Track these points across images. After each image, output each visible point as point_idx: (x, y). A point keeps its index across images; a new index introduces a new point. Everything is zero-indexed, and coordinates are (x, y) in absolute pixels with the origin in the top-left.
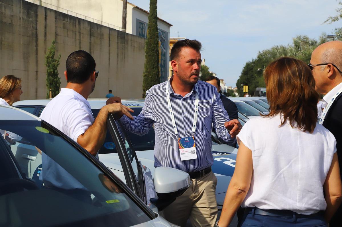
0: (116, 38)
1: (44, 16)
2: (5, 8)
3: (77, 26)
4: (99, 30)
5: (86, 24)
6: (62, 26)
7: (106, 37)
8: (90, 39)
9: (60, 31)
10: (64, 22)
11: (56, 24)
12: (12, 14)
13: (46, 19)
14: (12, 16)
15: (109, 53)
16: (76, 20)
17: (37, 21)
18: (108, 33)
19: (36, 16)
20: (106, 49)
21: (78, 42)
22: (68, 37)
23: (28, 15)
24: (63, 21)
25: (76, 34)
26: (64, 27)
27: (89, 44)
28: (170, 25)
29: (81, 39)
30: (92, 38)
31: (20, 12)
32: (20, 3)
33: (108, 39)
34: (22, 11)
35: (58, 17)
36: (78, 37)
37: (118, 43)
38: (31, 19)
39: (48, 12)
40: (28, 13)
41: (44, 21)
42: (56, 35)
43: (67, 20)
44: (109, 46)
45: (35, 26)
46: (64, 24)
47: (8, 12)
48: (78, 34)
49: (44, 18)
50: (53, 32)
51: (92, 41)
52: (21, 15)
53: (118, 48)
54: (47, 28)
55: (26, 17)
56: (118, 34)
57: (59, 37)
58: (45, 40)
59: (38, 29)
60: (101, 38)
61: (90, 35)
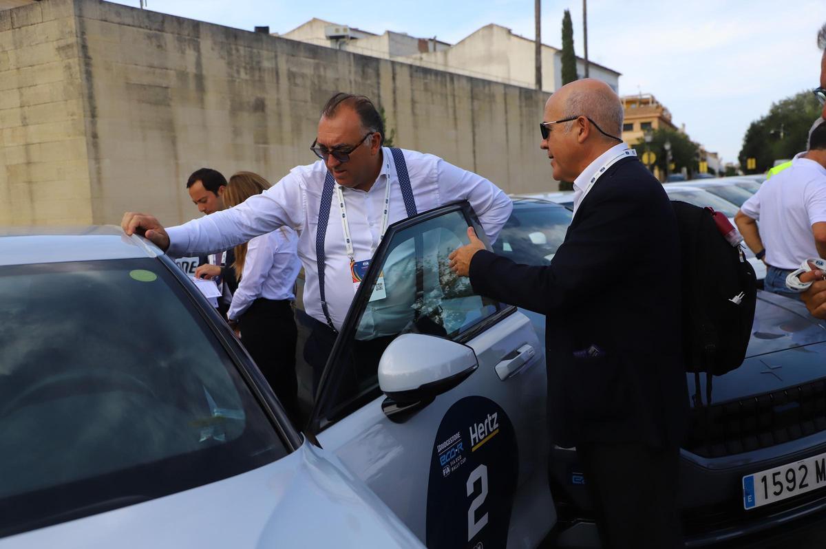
0: (517, 98)
1: (392, 75)
2: (325, 68)
3: (448, 85)
4: (487, 89)
5: (464, 82)
6: (422, 88)
7: (499, 99)
8: (472, 105)
9: (420, 96)
10: (426, 81)
11: (412, 85)
12: (337, 77)
13: (394, 78)
14: (338, 79)
15: (507, 124)
16: (445, 77)
17: (379, 83)
18: (503, 92)
19: (378, 75)
20: (500, 119)
21: (451, 111)
22: (433, 103)
23: (364, 75)
24: (424, 79)
25: (447, 98)
26: (426, 89)
27: (470, 113)
28: (617, 74)
29: (457, 105)
30: (476, 103)
31: (350, 72)
32: (350, 58)
33: (503, 101)
34: (353, 69)
35: (415, 74)
36: (450, 103)
37: (520, 107)
38: (369, 82)
39: (398, 68)
40: (363, 72)
41: (391, 82)
42: (413, 102)
43: (431, 78)
44: (506, 112)
45: (376, 91)
46: (425, 84)
47: (330, 74)
48: (450, 98)
49: (391, 78)
50: (408, 98)
51: (476, 108)
52: (352, 77)
53: (521, 115)
54: (397, 92)
55: (359, 79)
56: (520, 92)
57: (418, 106)
58: (395, 112)
59: (381, 94)
60: (490, 101)
61: (472, 98)
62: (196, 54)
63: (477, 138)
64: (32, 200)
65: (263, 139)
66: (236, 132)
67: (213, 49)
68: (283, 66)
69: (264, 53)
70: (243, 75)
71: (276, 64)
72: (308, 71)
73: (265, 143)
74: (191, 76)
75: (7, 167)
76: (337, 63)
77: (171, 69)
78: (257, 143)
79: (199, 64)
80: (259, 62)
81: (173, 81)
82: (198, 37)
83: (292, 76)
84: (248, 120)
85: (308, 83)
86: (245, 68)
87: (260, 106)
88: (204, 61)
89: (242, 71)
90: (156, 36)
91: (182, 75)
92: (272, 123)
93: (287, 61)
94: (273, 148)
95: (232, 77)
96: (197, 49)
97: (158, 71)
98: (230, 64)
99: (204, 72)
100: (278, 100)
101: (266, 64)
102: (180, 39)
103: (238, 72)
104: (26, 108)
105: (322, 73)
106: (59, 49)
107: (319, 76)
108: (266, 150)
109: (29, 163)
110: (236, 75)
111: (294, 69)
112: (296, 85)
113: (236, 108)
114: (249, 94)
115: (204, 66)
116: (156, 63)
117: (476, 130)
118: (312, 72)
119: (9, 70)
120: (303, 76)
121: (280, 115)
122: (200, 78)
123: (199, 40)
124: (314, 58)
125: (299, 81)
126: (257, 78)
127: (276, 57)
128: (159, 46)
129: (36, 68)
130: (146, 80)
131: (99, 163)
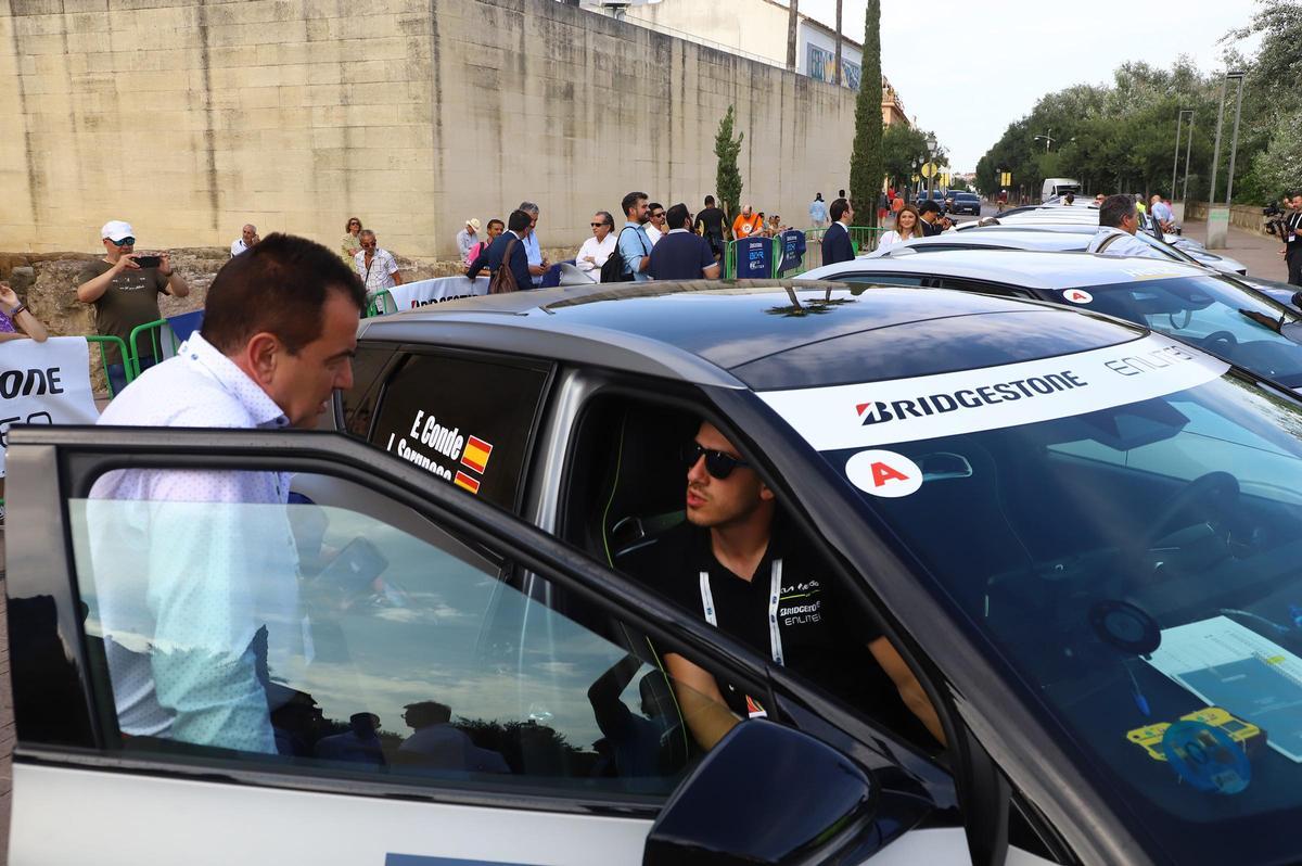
0: (793, 89)
1: (682, 57)
2: (625, 49)
3: (732, 69)
4: (765, 75)
5: (745, 65)
6: (708, 73)
7: (777, 87)
8: (752, 95)
9: (705, 83)
10: (712, 64)
11: (699, 70)
12: (635, 58)
13: (683, 61)
14: (635, 62)
15: (782, 120)
16: (729, 60)
17: (670, 67)
18: (780, 80)
19: (670, 57)
20: (776, 114)
22: (716, 92)
23: (658, 57)
24: (709, 62)
25: (729, 87)
26: (711, 76)
27: (749, 105)
29: (738, 95)
30: (755, 93)
31: (646, 54)
32: (646, 36)
33: (780, 92)
34: (649, 50)
35: (702, 56)
36: (732, 91)
37: (796, 98)
38: (662, 65)
39: (687, 47)
40: (658, 53)
41: (681, 65)
42: (699, 90)
43: (717, 61)
44: (782, 106)
45: (667, 77)
46: (711, 68)
47: (629, 56)
48: (732, 85)
49: (681, 61)
50: (695, 86)
51: (755, 99)
52: (648, 59)
53: (794, 109)
54: (686, 78)
55: (654, 63)
56: (796, 81)
57: (703, 95)
58: (683, 102)
59: (672, 81)
60: (768, 91)
61: (752, 87)
62: (520, 31)
63: (754, 136)
64: (348, 190)
65: (570, 131)
66: (549, 123)
67: (534, 25)
68: (591, 46)
69: (576, 30)
70: (558, 57)
71: (585, 43)
72: (611, 52)
73: (572, 136)
74: (515, 56)
75: (314, 151)
76: (635, 42)
77: (500, 48)
78: (565, 135)
79: (522, 43)
80: (571, 41)
81: (501, 63)
82: (523, 12)
83: (597, 56)
84: (559, 106)
85: (611, 67)
86: (559, 47)
87: (569, 93)
88: (527, 38)
89: (557, 50)
90: (491, 11)
91: (509, 54)
92: (578, 113)
93: (594, 39)
94: (578, 140)
95: (549, 57)
96: (522, 25)
97: (490, 50)
98: (547, 42)
99: (526, 52)
100: (585, 84)
101: (577, 43)
102: (509, 14)
103: (553, 51)
104: (349, 86)
105: (623, 54)
106: (403, 23)
107: (620, 58)
108: (572, 142)
109: (347, 149)
110: (551, 56)
111: (599, 49)
112: (600, 68)
113: (549, 97)
114: (561, 78)
115: (527, 45)
116: (489, 42)
117: (754, 126)
118: (614, 53)
119: (328, 40)
120: (607, 57)
121: (585, 103)
122: (522, 58)
123: (523, 15)
124: (616, 36)
125: (603, 63)
126: (568, 60)
127: (585, 33)
128: (492, 22)
129: (367, 41)
130: (481, 60)
131: (441, 153)
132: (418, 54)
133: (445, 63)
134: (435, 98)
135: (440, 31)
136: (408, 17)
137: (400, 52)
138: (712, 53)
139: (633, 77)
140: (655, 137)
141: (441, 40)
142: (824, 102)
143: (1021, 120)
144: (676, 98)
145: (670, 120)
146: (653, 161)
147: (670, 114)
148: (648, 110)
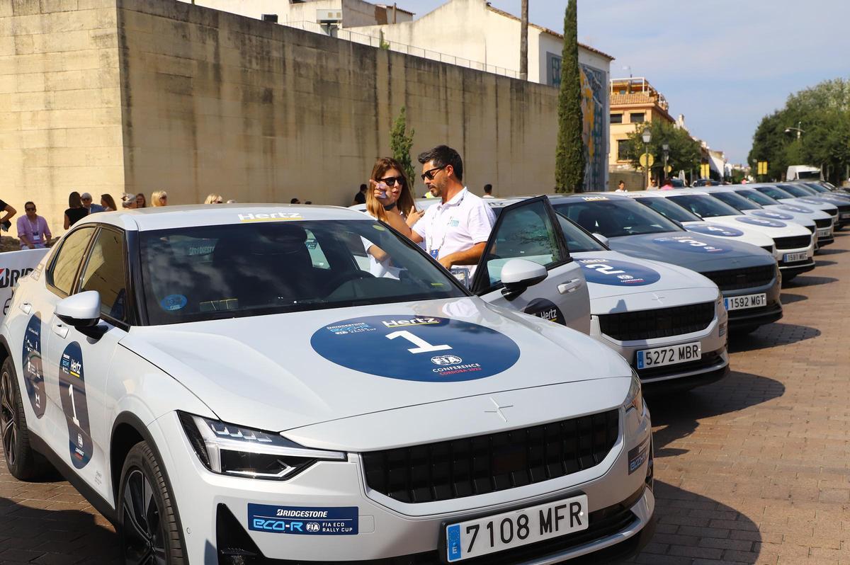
0: (509, 91)
1: (387, 65)
2: (327, 59)
3: (441, 75)
4: (478, 80)
5: (456, 73)
6: (416, 80)
7: (490, 92)
8: (464, 98)
9: (413, 88)
10: (419, 71)
11: (406, 76)
12: (337, 67)
13: (390, 69)
14: (338, 70)
15: (497, 119)
16: (438, 67)
17: (375, 74)
18: (494, 84)
19: (375, 66)
20: (491, 112)
21: (443, 103)
22: (426, 96)
23: (362, 65)
24: (418, 69)
25: (439, 90)
26: (420, 81)
27: (461, 106)
28: (610, 59)
29: (449, 98)
30: (467, 95)
31: (349, 62)
32: (349, 47)
33: (495, 95)
34: (352, 59)
35: (409, 64)
36: (442, 96)
37: (511, 99)
38: (366, 72)
39: (394, 58)
40: (362, 62)
41: (387, 72)
42: (407, 94)
43: (425, 68)
44: (497, 106)
45: (372, 82)
46: (419, 75)
47: (331, 65)
48: (442, 90)
49: (387, 69)
50: (402, 90)
51: (467, 101)
52: (351, 67)
53: (512, 109)
54: (392, 84)
55: (358, 70)
56: (511, 84)
57: (410, 97)
58: (389, 105)
59: (378, 86)
60: (481, 94)
61: (464, 90)
62: (215, 44)
63: (467, 133)
64: (52, 185)
65: (270, 131)
66: (247, 123)
67: (229, 39)
68: (290, 57)
69: (274, 42)
70: (254, 66)
71: (284, 54)
72: (312, 61)
73: (272, 135)
74: (210, 66)
75: (23, 151)
76: (338, 52)
77: (193, 59)
78: (265, 134)
79: (217, 55)
80: (268, 52)
81: (194, 71)
82: (217, 27)
83: (297, 66)
84: (258, 110)
85: (311, 74)
86: (257, 58)
87: (268, 97)
88: (222, 50)
89: (254, 61)
90: (182, 27)
91: (203, 65)
92: (278, 114)
93: (293, 51)
94: (279, 140)
95: (245, 67)
96: (216, 39)
97: (182, 61)
98: (243, 54)
99: (221, 62)
100: (285, 90)
101: (275, 54)
102: (202, 29)
103: (250, 62)
104: (52, 94)
105: (324, 63)
106: (95, 38)
107: (322, 67)
108: (272, 142)
109: (51, 148)
110: (248, 65)
111: (299, 59)
112: (300, 75)
113: (247, 99)
114: (259, 85)
115: (222, 56)
116: (181, 54)
117: (467, 125)
118: (315, 63)
119: (33, 53)
120: (307, 66)
121: (285, 106)
122: (217, 68)
123: (218, 30)
124: (317, 48)
125: (303, 72)
126: (266, 69)
127: (284, 46)
128: (184, 36)
129: (66, 54)
130: (173, 70)
131: (132, 151)
132: (108, 64)
133: (135, 72)
134: (125, 103)
135: (128, 44)
136: (100, 32)
137: (95, 64)
138: (421, 61)
139: (337, 83)
140: (360, 134)
141: (130, 52)
142: (543, 102)
143: (773, 114)
144: (383, 101)
145: (377, 121)
146: (359, 157)
147: (377, 115)
148: (353, 112)
